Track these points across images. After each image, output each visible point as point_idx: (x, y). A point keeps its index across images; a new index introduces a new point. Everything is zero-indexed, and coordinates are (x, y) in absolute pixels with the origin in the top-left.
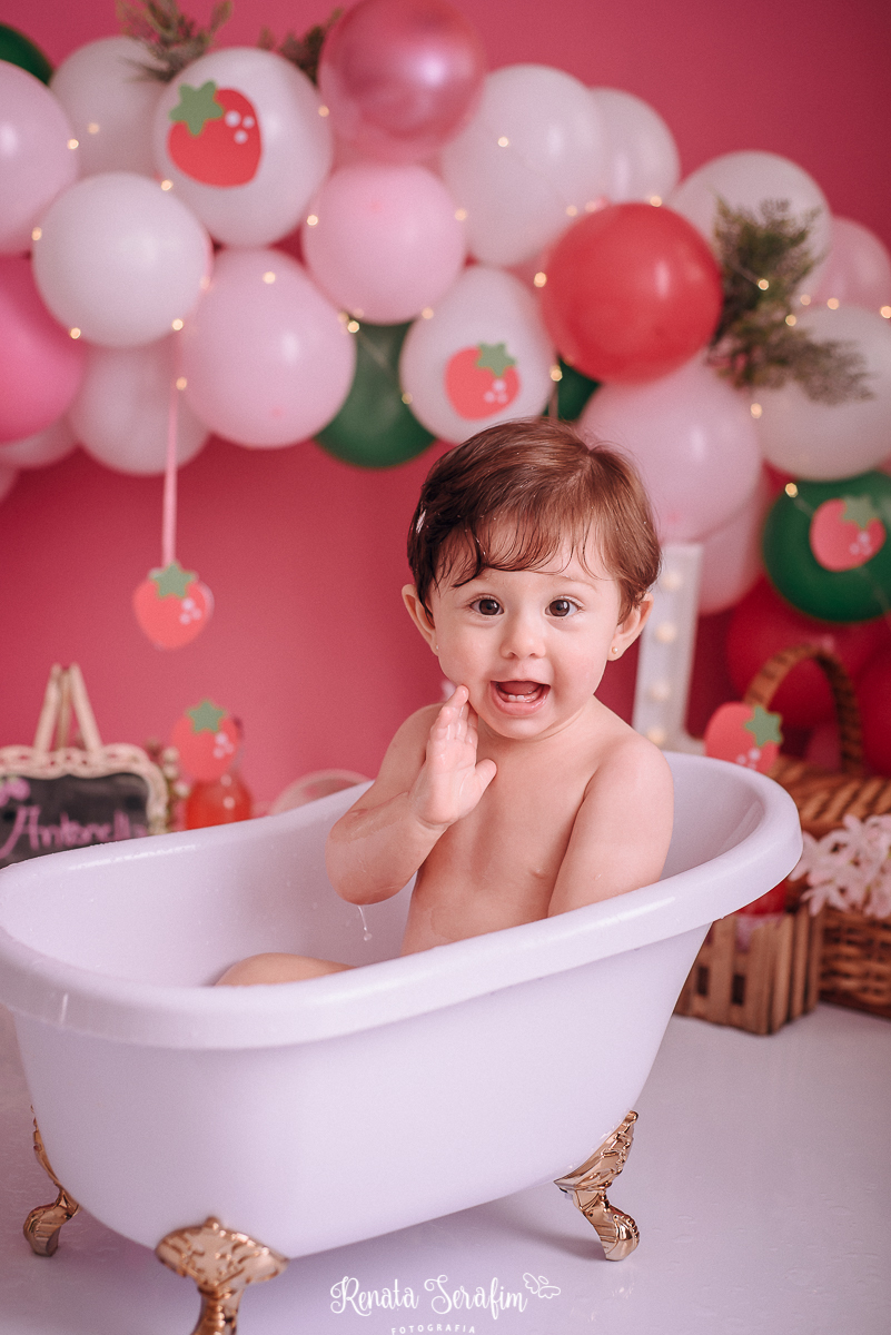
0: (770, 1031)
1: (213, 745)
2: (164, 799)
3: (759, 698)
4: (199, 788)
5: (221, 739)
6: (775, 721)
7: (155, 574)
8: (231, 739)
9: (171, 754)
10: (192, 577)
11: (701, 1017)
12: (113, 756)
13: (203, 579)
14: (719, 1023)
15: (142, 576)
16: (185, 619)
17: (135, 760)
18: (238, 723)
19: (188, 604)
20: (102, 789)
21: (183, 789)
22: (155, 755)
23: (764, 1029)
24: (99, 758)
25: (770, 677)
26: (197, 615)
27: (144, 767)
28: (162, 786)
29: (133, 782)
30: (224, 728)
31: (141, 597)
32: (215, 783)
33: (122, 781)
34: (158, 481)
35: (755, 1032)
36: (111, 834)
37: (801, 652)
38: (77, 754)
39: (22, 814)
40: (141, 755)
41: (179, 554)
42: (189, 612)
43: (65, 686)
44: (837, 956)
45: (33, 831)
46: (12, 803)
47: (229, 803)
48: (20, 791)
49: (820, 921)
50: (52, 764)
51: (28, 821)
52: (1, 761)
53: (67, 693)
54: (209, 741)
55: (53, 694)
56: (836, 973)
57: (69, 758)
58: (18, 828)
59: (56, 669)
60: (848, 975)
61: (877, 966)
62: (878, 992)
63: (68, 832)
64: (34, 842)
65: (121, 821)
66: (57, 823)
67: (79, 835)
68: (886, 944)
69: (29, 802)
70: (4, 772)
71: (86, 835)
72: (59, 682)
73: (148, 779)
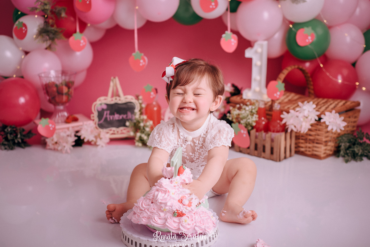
0: (280, 161)
1: (150, 95)
2: (139, 108)
3: (280, 79)
4: (148, 106)
5: (152, 93)
6: (283, 85)
7: (134, 54)
8: (154, 94)
9: (140, 97)
10: (142, 54)
11: (264, 158)
12: (126, 98)
13: (145, 55)
14: (268, 159)
15: (131, 55)
16: (141, 65)
17: (132, 99)
18: (156, 90)
19: (142, 61)
20: (124, 106)
21: (144, 106)
22: (137, 98)
23: (278, 160)
24: (123, 99)
25: (284, 74)
26: (144, 63)
27: (134, 100)
28: (139, 105)
29: (132, 104)
30: (153, 91)
31: (130, 60)
32: (152, 104)
33: (129, 104)
34: (133, 31)
35: (276, 161)
36: (127, 117)
37: (293, 67)
38: (118, 98)
39: (105, 113)
40: (133, 98)
41: (139, 49)
42: (142, 63)
43: (114, 82)
44: (299, 143)
45: (108, 116)
46: (103, 110)
47: (155, 109)
48: (105, 107)
49: (294, 135)
50: (112, 100)
51: (107, 114)
52: (100, 100)
53: (115, 84)
54: (149, 94)
55: (112, 84)
56: (299, 147)
57: (116, 99)
58: (105, 116)
59: (112, 78)
60: (302, 147)
61: (308, 145)
62: (309, 151)
63: (117, 117)
64: (108, 119)
65: (129, 114)
66: (114, 114)
67: (119, 117)
68: (310, 140)
69: (107, 110)
70: (101, 102)
71: (121, 117)
72: (113, 81)
73: (135, 104)
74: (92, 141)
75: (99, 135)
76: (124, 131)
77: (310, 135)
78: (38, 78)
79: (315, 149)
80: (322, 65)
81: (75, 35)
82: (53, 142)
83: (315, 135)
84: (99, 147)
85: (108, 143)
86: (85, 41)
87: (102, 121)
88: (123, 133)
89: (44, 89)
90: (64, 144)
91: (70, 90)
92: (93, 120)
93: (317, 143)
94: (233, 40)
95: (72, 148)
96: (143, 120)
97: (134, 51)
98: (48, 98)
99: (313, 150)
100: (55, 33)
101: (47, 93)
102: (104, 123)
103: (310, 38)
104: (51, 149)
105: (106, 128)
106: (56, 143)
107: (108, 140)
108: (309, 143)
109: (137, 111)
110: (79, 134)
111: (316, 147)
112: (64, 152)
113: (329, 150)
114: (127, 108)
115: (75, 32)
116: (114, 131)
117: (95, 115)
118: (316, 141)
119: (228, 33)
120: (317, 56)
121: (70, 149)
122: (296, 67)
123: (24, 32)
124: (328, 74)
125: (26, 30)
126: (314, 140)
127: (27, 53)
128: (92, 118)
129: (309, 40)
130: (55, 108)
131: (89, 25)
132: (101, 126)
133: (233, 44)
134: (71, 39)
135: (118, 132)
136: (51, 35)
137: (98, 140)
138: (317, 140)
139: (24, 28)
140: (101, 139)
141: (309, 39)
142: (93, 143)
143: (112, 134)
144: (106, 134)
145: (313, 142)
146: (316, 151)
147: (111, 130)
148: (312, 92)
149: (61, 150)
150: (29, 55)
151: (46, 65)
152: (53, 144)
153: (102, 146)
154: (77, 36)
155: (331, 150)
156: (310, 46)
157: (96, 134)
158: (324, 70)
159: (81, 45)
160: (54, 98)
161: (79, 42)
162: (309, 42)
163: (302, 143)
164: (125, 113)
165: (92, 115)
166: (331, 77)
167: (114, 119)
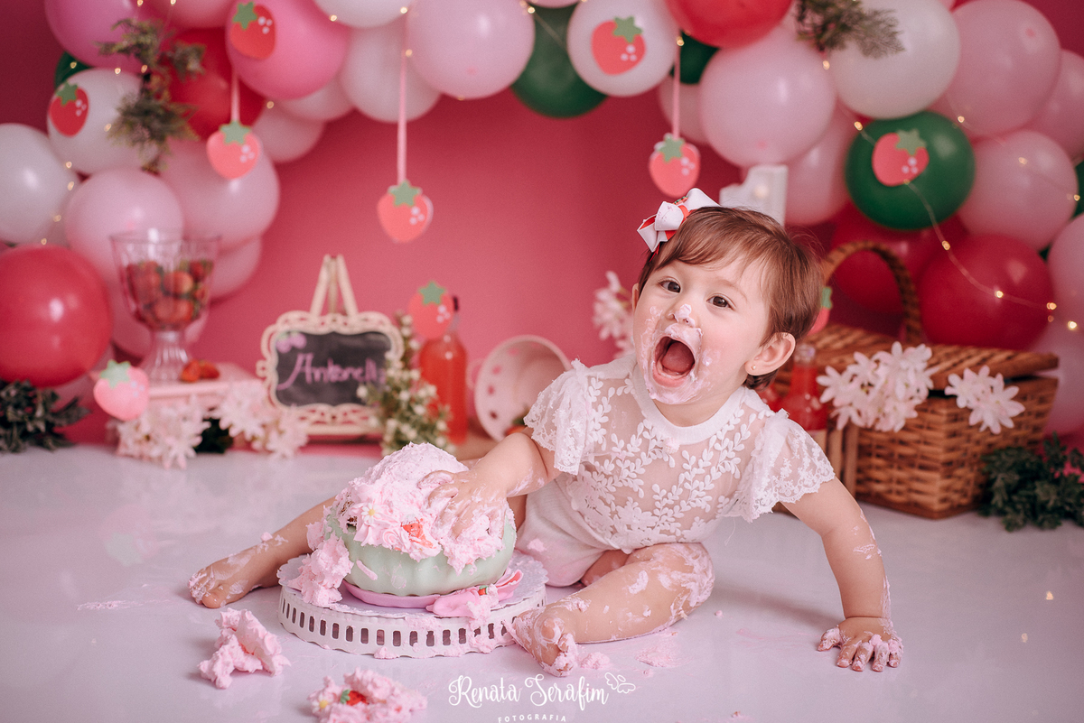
1: (436, 313)
2: (401, 352)
4: (428, 346)
5: (442, 309)
6: (829, 292)
7: (392, 189)
8: (448, 310)
9: (407, 320)
10: (418, 191)
12: (366, 320)
13: (425, 193)
15: (384, 191)
16: (413, 221)
17: (381, 323)
18: (455, 300)
19: (415, 211)
20: (358, 343)
21: (415, 345)
22: (398, 323)
24: (355, 322)
26: (421, 218)
27: (387, 327)
28: (400, 342)
29: (382, 338)
30: (444, 301)
31: (383, 207)
32: (439, 341)
33: (372, 337)
34: (394, 127)
36: (363, 374)
37: (861, 245)
38: (340, 318)
39: (300, 359)
40: (386, 320)
41: (409, 176)
42: (416, 217)
43: (333, 269)
44: (870, 467)
45: (308, 370)
46: (294, 350)
47: (449, 356)
48: (300, 342)
49: (853, 439)
50: (323, 324)
51: (304, 364)
52: (287, 321)
53: (333, 274)
54: (434, 311)
55: (324, 276)
56: (870, 479)
57: (334, 321)
58: (298, 369)
59: (327, 259)
60: (878, 481)
61: (897, 473)
62: (899, 493)
63: (333, 372)
64: (308, 378)
65: (371, 365)
66: (325, 365)
67: (340, 375)
68: (901, 456)
69: (305, 350)
70: (288, 328)
71: (345, 375)
72: (328, 267)
73: (390, 336)
74: (254, 438)
75: (277, 423)
76: (352, 417)
77: (903, 443)
78: (108, 247)
79: (917, 486)
80: (946, 246)
81: (225, 129)
82: (139, 436)
83: (918, 442)
84: (274, 457)
85: (303, 449)
86: (253, 149)
87: (288, 384)
88: (350, 422)
89: (122, 279)
90: (170, 440)
91: (201, 285)
92: (264, 379)
93: (922, 468)
94: (685, 161)
95: (192, 453)
96: (409, 384)
97: (394, 181)
98: (133, 306)
99: (910, 490)
100: (167, 117)
101: (133, 291)
102: (295, 390)
103: (913, 162)
104: (131, 456)
105: (300, 403)
106: (148, 438)
107: (303, 441)
108: (900, 468)
109: (394, 356)
110: (215, 415)
111: (918, 479)
112: (167, 463)
113: (956, 491)
114: (364, 350)
115: (228, 120)
116: (323, 414)
117: (269, 364)
118: (919, 461)
119: (673, 139)
120: (932, 217)
121: (187, 457)
122: (870, 244)
123: (78, 113)
124: (964, 272)
125: (84, 108)
126: (915, 456)
127: (83, 177)
128: (260, 373)
129: (910, 167)
130: (153, 339)
131: (270, 105)
132: (285, 397)
133: (685, 172)
134: (213, 140)
135: (334, 417)
136: (156, 125)
137: (274, 435)
138: (924, 457)
139: (79, 103)
140: (281, 433)
141: (912, 166)
142: (256, 445)
143: (318, 422)
144: (299, 422)
145: (912, 465)
146: (918, 492)
147: (313, 411)
148: (917, 325)
149: (160, 458)
150: (88, 183)
151: (137, 214)
152: (139, 442)
153: (284, 456)
154: (233, 134)
155: (963, 493)
156: (913, 187)
157: (268, 419)
158: (953, 258)
159: (243, 159)
160: (151, 306)
161: (237, 150)
162: (910, 172)
163: (878, 468)
164: (359, 363)
165: (260, 364)
166: (972, 280)
167: (325, 379)
